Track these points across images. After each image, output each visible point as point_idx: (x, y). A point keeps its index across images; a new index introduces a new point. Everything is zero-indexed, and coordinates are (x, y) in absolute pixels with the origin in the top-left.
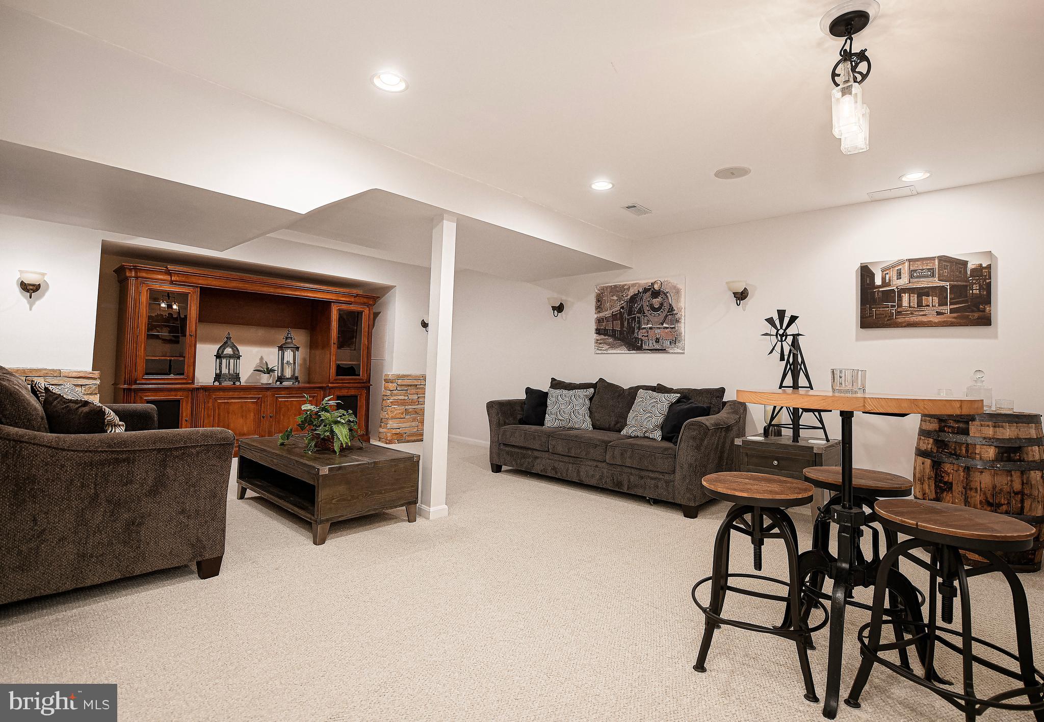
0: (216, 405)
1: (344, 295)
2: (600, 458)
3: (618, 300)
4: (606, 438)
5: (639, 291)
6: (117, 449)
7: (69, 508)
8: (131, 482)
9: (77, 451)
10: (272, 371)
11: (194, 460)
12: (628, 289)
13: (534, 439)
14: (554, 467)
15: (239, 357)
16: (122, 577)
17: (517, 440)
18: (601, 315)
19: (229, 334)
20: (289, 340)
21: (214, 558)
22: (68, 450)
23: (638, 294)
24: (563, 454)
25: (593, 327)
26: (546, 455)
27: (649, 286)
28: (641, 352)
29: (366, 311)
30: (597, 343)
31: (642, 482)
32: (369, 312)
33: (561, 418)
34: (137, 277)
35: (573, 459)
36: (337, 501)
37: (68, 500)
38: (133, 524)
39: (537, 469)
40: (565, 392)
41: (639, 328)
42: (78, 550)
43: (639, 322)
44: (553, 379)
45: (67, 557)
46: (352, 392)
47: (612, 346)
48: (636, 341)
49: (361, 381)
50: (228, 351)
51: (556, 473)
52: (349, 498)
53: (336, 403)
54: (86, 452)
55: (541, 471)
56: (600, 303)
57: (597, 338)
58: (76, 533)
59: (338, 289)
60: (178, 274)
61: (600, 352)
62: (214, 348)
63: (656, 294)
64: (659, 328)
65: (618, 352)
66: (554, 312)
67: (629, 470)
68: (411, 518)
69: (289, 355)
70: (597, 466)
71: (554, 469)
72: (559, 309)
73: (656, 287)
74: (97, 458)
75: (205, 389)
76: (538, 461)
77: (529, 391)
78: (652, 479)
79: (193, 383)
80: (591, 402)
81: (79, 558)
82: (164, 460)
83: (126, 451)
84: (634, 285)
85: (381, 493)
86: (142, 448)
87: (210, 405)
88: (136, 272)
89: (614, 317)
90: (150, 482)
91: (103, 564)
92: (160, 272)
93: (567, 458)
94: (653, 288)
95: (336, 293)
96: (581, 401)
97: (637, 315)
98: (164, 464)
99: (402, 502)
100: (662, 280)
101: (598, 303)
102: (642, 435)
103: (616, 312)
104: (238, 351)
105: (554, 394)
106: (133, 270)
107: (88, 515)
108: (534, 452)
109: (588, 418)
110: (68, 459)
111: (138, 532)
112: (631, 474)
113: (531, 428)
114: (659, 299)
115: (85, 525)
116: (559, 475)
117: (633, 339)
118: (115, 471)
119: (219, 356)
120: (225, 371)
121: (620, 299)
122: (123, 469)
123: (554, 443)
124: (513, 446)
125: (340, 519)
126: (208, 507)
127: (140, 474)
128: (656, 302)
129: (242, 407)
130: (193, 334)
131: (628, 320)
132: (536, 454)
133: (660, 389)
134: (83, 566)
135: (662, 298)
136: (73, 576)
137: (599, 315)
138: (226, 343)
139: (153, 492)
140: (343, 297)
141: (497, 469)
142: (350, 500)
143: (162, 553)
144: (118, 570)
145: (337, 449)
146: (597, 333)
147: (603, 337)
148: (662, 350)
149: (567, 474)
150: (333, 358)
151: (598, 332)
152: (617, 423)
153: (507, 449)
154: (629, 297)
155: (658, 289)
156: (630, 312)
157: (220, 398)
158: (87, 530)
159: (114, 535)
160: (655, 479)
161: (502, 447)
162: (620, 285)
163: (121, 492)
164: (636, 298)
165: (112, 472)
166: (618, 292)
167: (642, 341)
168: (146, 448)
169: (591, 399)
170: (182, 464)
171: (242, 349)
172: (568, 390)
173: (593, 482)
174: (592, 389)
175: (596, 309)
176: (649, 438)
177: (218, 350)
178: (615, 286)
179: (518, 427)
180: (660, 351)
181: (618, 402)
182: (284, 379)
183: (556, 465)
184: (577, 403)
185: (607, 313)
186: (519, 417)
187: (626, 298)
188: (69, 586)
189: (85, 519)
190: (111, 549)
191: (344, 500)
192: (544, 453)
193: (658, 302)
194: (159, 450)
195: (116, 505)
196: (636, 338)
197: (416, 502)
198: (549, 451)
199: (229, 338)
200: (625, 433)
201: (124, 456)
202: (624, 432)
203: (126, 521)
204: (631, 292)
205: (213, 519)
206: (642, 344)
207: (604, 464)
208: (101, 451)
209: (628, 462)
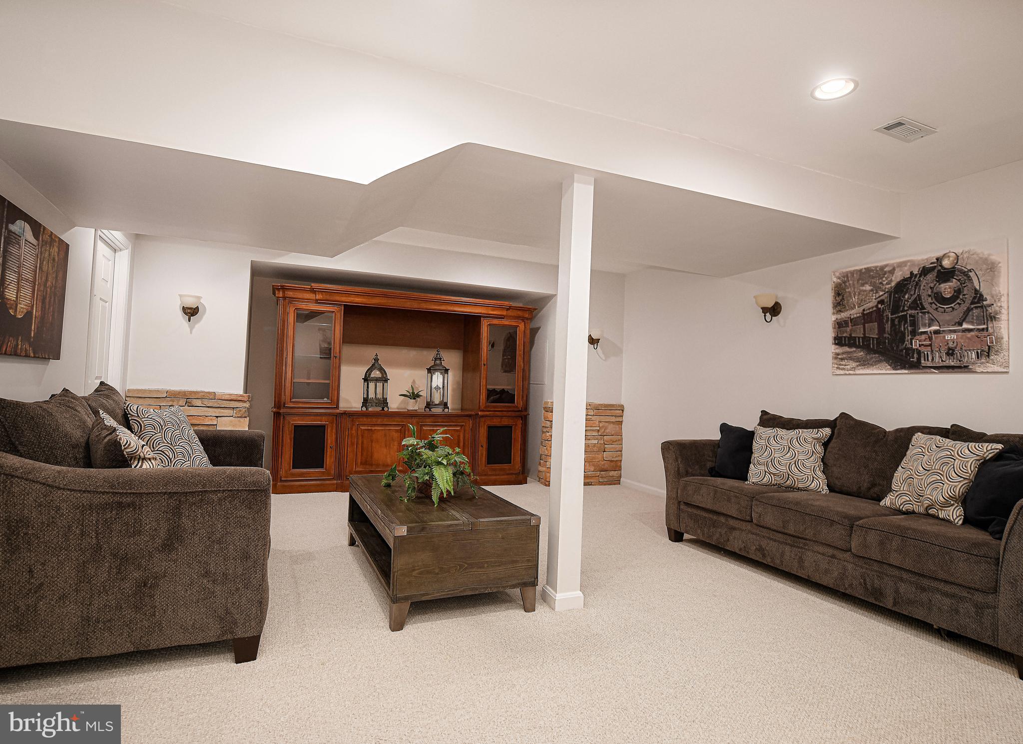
0: (359, 433)
1: (495, 307)
2: (840, 544)
3: (872, 290)
4: (852, 512)
5: (912, 273)
6: (120, 491)
7: (68, 559)
8: (140, 533)
9: (73, 490)
10: (418, 396)
11: (216, 509)
12: (892, 272)
13: (729, 500)
14: (760, 546)
15: (386, 380)
16: (135, 650)
17: (704, 499)
18: (844, 315)
19: (377, 355)
20: (438, 362)
21: (247, 637)
22: (64, 489)
23: (911, 278)
24: (775, 528)
25: (829, 334)
26: (749, 526)
27: (931, 263)
28: (920, 371)
29: (522, 326)
30: (836, 358)
31: (924, 597)
32: (525, 327)
33: (773, 470)
34: (284, 298)
35: (792, 538)
36: (421, 573)
37: (66, 550)
38: (145, 585)
39: (735, 545)
40: (782, 432)
41: (914, 333)
42: (82, 612)
43: (914, 324)
44: (764, 413)
45: (69, 619)
46: (506, 422)
47: (863, 363)
48: (907, 354)
49: (516, 409)
50: (376, 374)
51: (764, 556)
52: (437, 571)
53: (442, 437)
54: (84, 492)
55: (740, 549)
56: (841, 297)
57: (838, 351)
58: (77, 590)
59: (487, 302)
60: (321, 291)
61: (842, 372)
62: (362, 370)
63: (945, 275)
64: (955, 331)
65: (875, 372)
66: (765, 316)
67: (896, 573)
68: (528, 606)
69: (438, 379)
70: (833, 556)
71: (760, 549)
72: (774, 310)
73: (946, 263)
74: (97, 500)
75: (351, 415)
76: (736, 533)
77: (725, 428)
78: (946, 594)
79: (337, 407)
80: (825, 450)
81: (83, 622)
82: (178, 508)
83: (130, 494)
84: (901, 265)
85: (483, 567)
86: (151, 491)
87: (354, 432)
88: (284, 292)
89: (866, 317)
90: (163, 534)
91: (111, 632)
92: (304, 290)
93: (780, 535)
94: (941, 266)
95: (487, 306)
96: (809, 447)
97: (910, 312)
98: (177, 512)
99: (514, 582)
100: (959, 251)
101: (837, 298)
102: (922, 510)
103: (869, 309)
104: (386, 374)
105: (764, 434)
106: (281, 290)
107: (91, 571)
108: (729, 519)
109: (820, 474)
110: (63, 501)
111: (152, 596)
112: (901, 579)
113: (723, 484)
114: (954, 283)
115: (88, 582)
116: (769, 560)
117: (902, 351)
118: (118, 518)
119: (366, 380)
120: (372, 395)
121: (876, 289)
122: (128, 515)
123: (760, 510)
124: (698, 507)
125: (424, 599)
126: (240, 571)
127: (150, 523)
128: (947, 289)
129: (385, 435)
130: (337, 355)
131: (893, 320)
132: (732, 522)
133: (957, 433)
134: (88, 632)
135: (959, 280)
136: (77, 643)
137: (839, 317)
138: (373, 365)
139: (168, 546)
140: (493, 310)
141: (676, 536)
142: (438, 574)
143: (183, 626)
144: (131, 642)
145: (435, 498)
146: (836, 344)
147: (847, 349)
148: (960, 367)
149: (782, 562)
150: (483, 382)
151: (839, 341)
152: (873, 485)
153: (689, 510)
154: (893, 284)
155: (950, 267)
156: (896, 309)
157: (364, 425)
158: (91, 589)
159: (123, 597)
160: (953, 596)
161: (682, 507)
162: (876, 267)
163: (127, 544)
164: (907, 284)
165: (115, 519)
166: (873, 277)
167: (919, 353)
168: (155, 491)
169: (826, 445)
170: (202, 514)
171: (390, 372)
172: (787, 430)
173: (826, 581)
174: (827, 429)
175: (835, 307)
176: (937, 518)
177: (366, 373)
178: (868, 270)
179: (707, 480)
180: (956, 370)
181: (875, 451)
182: (433, 405)
183: (764, 543)
184: (801, 450)
185: (855, 312)
186: (709, 465)
187: (887, 286)
188: (72, 654)
189: (88, 575)
190: (120, 615)
191: (428, 572)
192: (744, 524)
193: (950, 288)
194: (171, 495)
195: (123, 560)
196: (907, 349)
197: (534, 584)
198: (751, 521)
199: (376, 360)
200: (888, 504)
201: (129, 499)
202: (887, 501)
203: (136, 581)
204: (898, 277)
205: (246, 587)
206: (919, 359)
207: (847, 555)
208: (101, 492)
209: (895, 559)
